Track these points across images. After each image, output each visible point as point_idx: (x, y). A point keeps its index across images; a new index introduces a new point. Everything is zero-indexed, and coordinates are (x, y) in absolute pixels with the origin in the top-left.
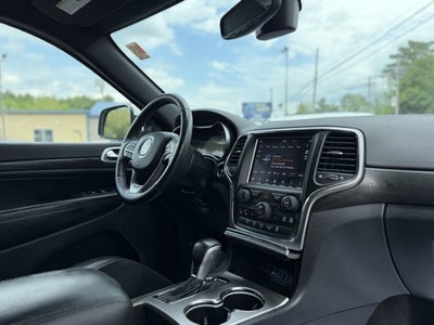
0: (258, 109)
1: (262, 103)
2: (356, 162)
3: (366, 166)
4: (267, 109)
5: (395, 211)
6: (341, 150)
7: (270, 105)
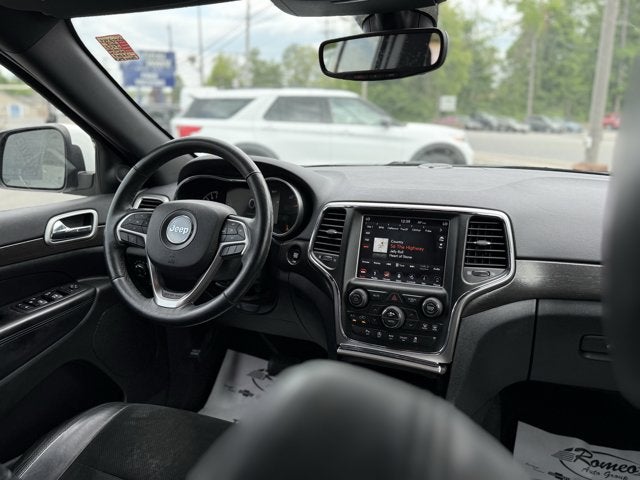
0: (150, 63)
1: (157, 53)
2: (506, 254)
3: (516, 258)
4: (168, 64)
5: (547, 307)
6: (488, 239)
7: (170, 56)
